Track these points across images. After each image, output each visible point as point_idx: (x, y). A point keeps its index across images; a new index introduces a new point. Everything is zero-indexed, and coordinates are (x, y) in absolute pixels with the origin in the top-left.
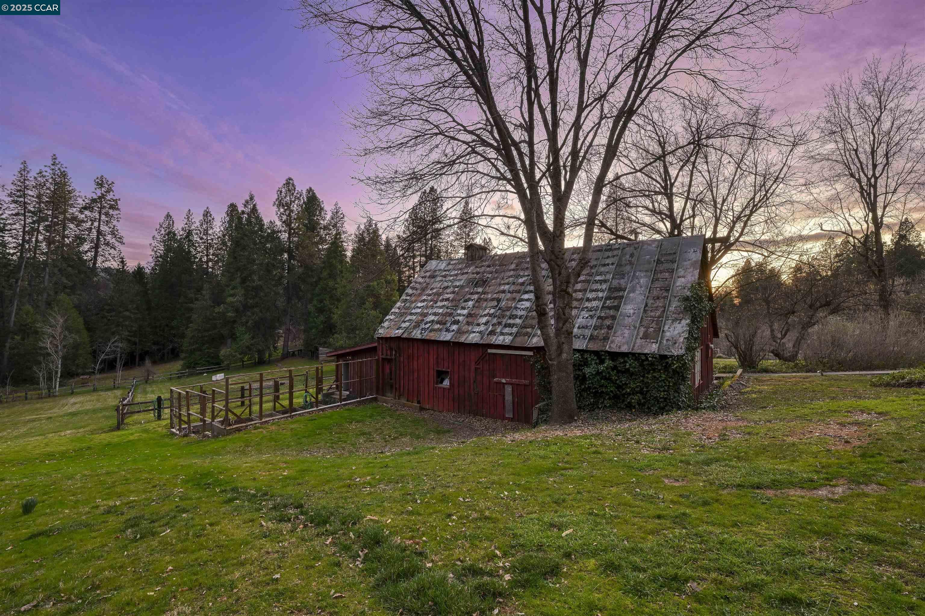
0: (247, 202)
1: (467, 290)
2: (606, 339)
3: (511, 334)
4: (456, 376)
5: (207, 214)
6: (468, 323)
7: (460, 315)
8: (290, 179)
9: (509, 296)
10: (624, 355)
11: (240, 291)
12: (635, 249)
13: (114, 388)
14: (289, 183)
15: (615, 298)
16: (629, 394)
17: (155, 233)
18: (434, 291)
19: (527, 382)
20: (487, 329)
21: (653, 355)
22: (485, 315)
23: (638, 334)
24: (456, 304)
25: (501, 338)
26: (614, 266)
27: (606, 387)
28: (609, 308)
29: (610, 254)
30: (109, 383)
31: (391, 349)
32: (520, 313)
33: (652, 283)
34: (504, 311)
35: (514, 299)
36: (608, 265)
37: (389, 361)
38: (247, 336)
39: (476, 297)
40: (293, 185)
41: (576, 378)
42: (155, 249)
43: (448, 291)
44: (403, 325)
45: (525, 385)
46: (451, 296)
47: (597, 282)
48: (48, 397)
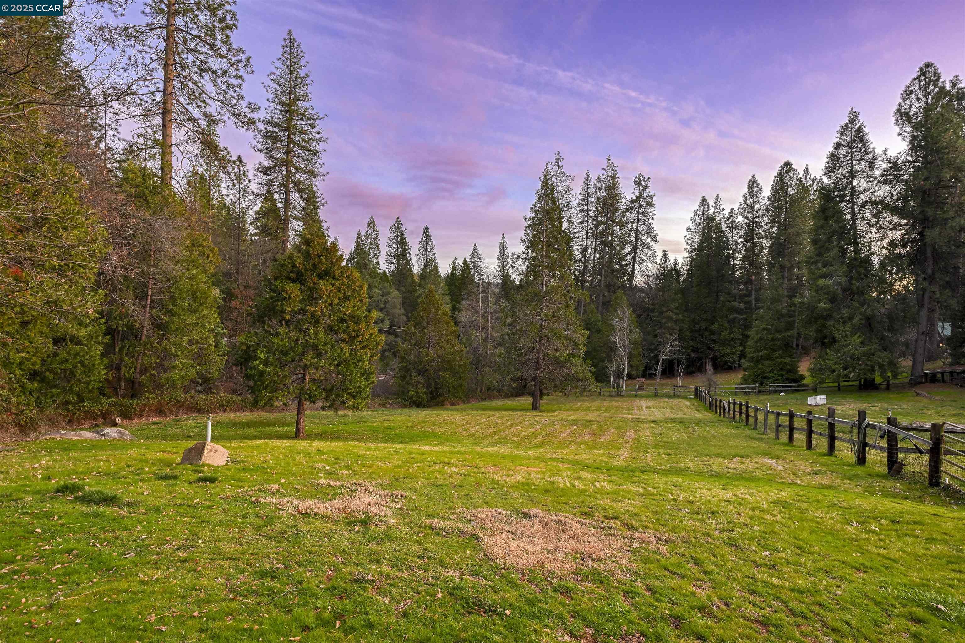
5: (753, 184)
13: (675, 396)
17: (690, 224)
30: (668, 390)
38: (856, 339)
42: (690, 242)
48: (618, 396)
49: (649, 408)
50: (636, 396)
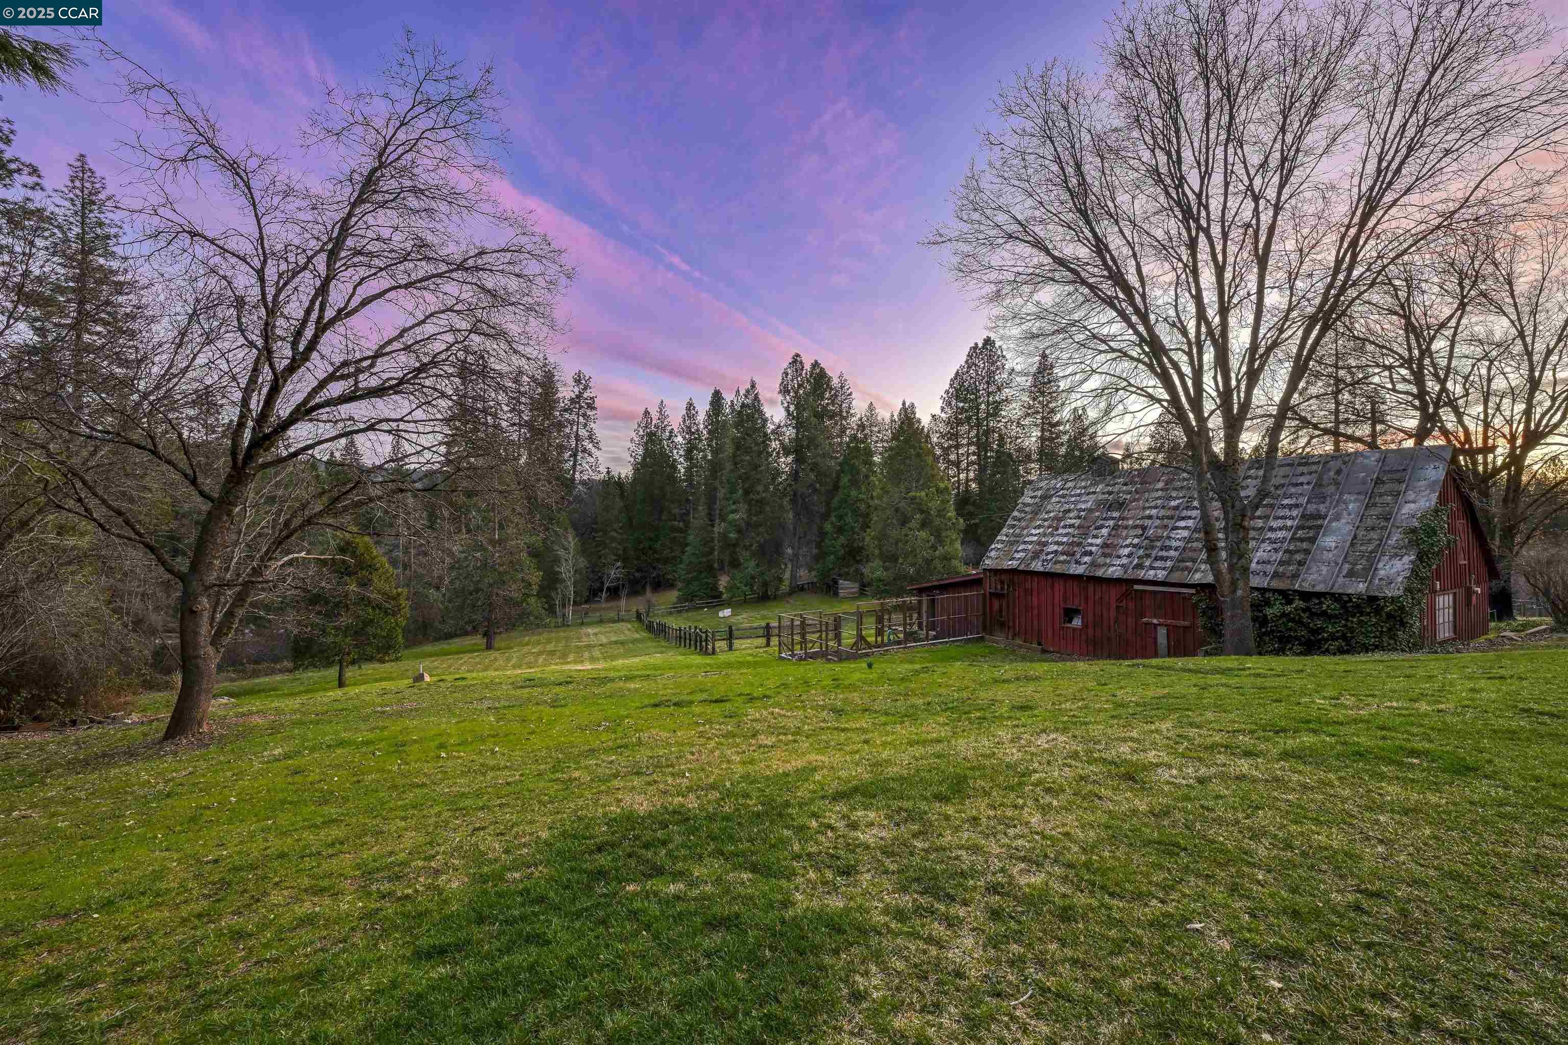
0: (748, 391)
1: (1097, 514)
2: (1295, 576)
3: (1164, 569)
4: (1091, 615)
5: (690, 406)
6: (1105, 555)
7: (1091, 545)
8: (798, 355)
9: (1158, 522)
10: (1320, 595)
11: (743, 507)
12: (1345, 463)
13: (619, 620)
14: (796, 361)
15: (1310, 528)
16: (1327, 640)
17: (634, 434)
18: (1052, 515)
19: (1187, 623)
20: (1131, 562)
21: (1359, 595)
22: (1127, 546)
23: (1340, 571)
24: (1084, 530)
25: (1152, 572)
26: (1311, 487)
27: (1296, 631)
28: (1302, 540)
29: (1305, 469)
30: (613, 614)
31: (1002, 582)
32: (1174, 544)
33: (1366, 509)
34: (1152, 541)
35: (1166, 527)
36: (1302, 484)
37: (999, 596)
38: (752, 563)
39: (1111, 523)
40: (801, 362)
41: (1255, 619)
42: (634, 454)
43: (1072, 515)
44: (1017, 556)
45: (1185, 627)
46: (1077, 522)
47: (1284, 507)
48: (563, 625)
49: (595, 634)
50: (582, 624)
